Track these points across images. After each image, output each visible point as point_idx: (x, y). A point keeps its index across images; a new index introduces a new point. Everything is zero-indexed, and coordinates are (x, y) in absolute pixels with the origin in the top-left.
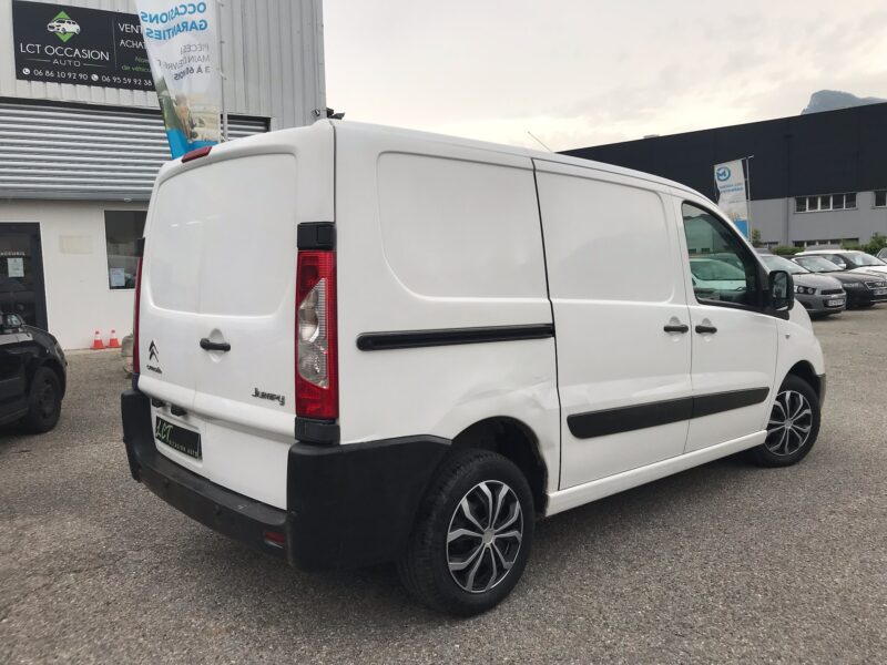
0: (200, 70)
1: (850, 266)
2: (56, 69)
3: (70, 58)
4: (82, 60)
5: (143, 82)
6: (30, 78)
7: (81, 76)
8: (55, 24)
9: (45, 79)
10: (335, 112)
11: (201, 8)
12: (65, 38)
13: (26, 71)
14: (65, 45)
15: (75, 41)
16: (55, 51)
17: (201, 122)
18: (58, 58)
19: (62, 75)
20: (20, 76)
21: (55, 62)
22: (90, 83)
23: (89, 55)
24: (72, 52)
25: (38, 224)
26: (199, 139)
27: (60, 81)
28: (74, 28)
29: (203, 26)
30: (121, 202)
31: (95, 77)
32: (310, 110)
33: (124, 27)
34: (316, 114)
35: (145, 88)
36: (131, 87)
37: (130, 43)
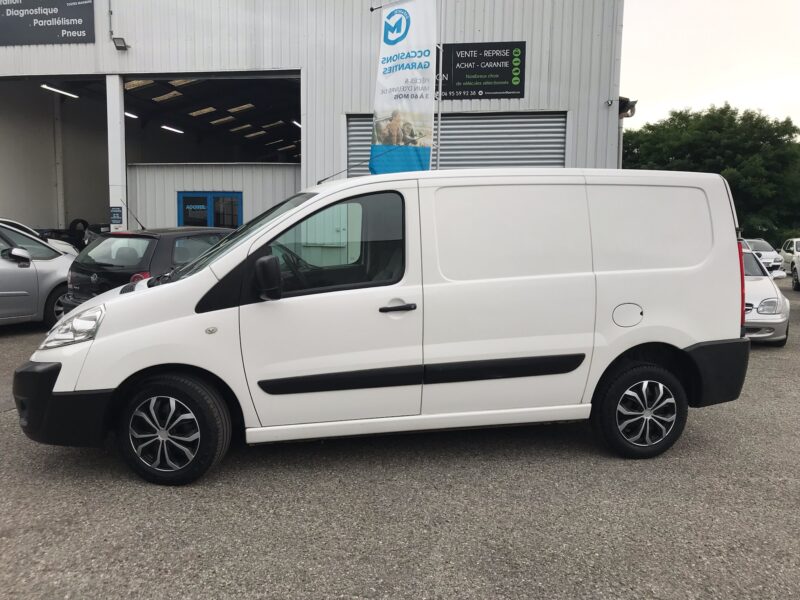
0: (422, 96)
5: (470, 93)
11: (427, 53)
17: (420, 134)
26: (418, 145)
29: (426, 66)
32: (603, 101)
33: (460, 54)
34: (609, 104)
35: (470, 97)
36: (461, 98)
37: (463, 65)
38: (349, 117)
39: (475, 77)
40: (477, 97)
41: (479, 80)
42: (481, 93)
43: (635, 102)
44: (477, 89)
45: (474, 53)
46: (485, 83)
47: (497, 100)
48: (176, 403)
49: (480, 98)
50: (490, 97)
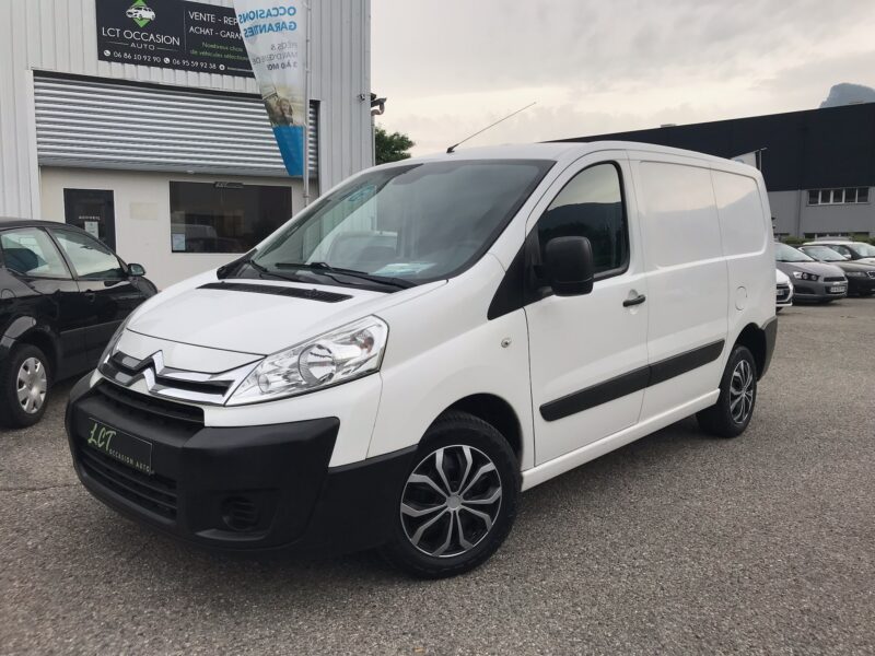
1: (855, 256)
2: (133, 51)
3: (144, 42)
4: (156, 45)
5: (208, 66)
6: (110, 59)
7: (155, 59)
8: (133, 10)
9: (123, 61)
10: (378, 97)
12: (142, 24)
13: (107, 53)
14: (142, 30)
15: (151, 27)
16: (133, 35)
18: (136, 42)
19: (138, 57)
20: (101, 57)
21: (133, 45)
22: (162, 65)
23: (163, 39)
24: (148, 37)
25: (112, 192)
27: (136, 63)
28: (149, 15)
30: (185, 174)
31: (167, 60)
32: (356, 94)
33: (194, 15)
34: (361, 98)
35: (210, 71)
36: (198, 70)
37: (198, 30)
38: (37, 73)
39: (214, 46)
40: (217, 71)
41: (219, 51)
42: (222, 67)
43: (385, 100)
44: (218, 62)
45: (212, 18)
46: (227, 56)
47: (241, 78)
48: (472, 451)
49: (222, 73)
50: (234, 74)
